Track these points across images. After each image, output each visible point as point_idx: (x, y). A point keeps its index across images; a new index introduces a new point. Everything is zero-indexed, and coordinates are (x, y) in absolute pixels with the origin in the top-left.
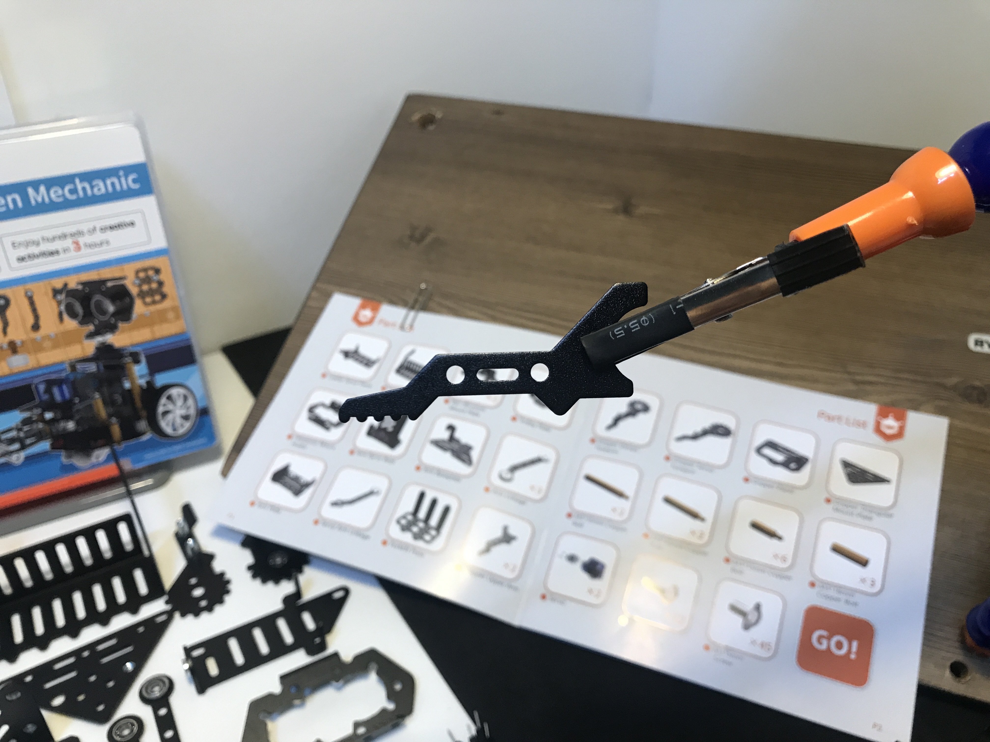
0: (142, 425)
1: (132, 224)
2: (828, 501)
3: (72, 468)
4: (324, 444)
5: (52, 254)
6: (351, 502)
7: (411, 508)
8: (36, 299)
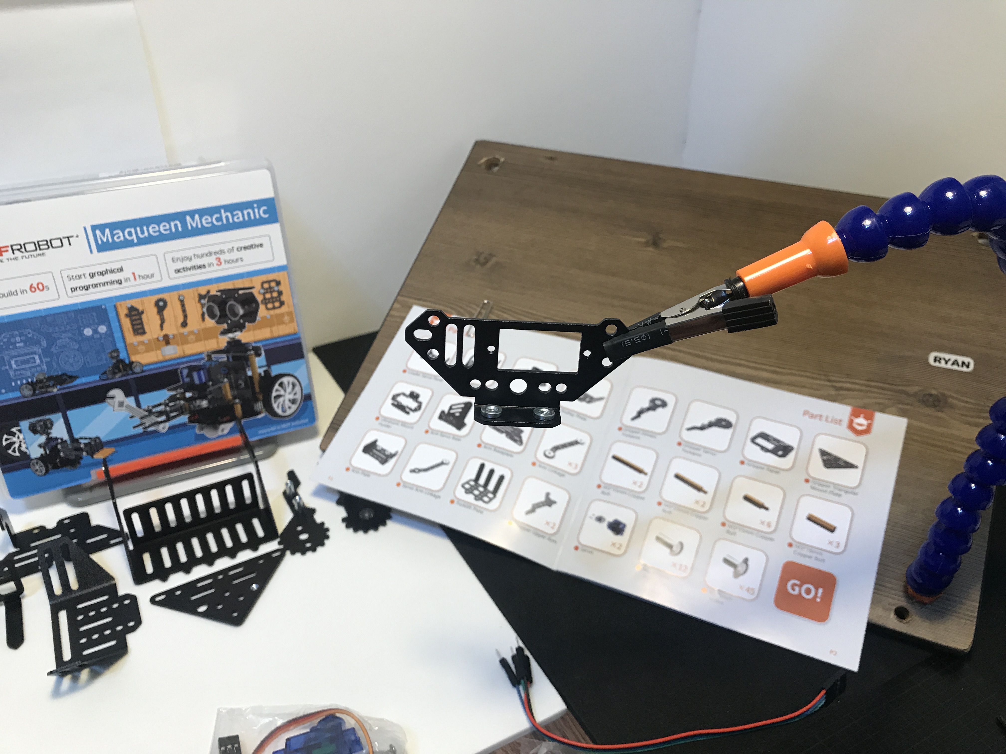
0: (259, 406)
1: (261, 245)
2: (807, 481)
3: (203, 438)
4: (404, 424)
5: (200, 267)
6: (426, 470)
7: (473, 477)
8: (186, 303)
